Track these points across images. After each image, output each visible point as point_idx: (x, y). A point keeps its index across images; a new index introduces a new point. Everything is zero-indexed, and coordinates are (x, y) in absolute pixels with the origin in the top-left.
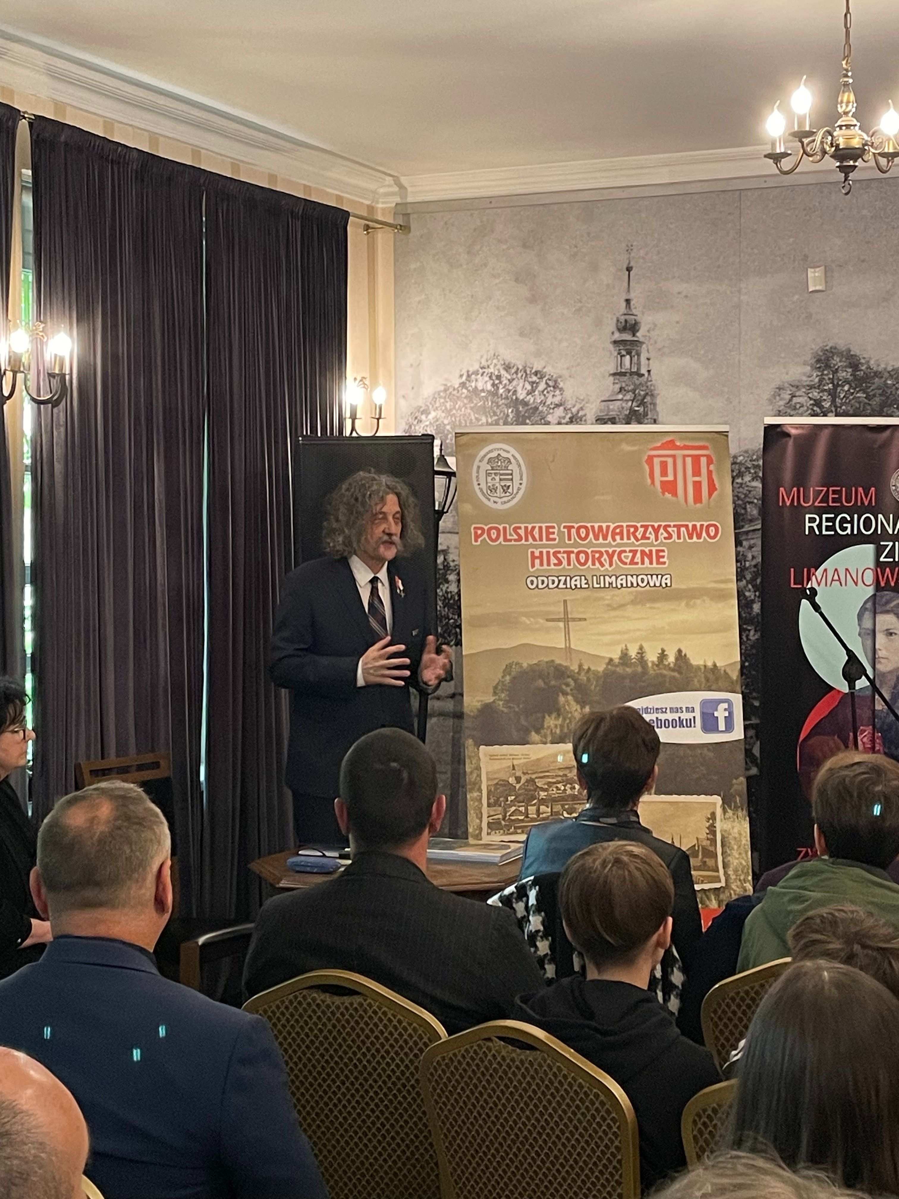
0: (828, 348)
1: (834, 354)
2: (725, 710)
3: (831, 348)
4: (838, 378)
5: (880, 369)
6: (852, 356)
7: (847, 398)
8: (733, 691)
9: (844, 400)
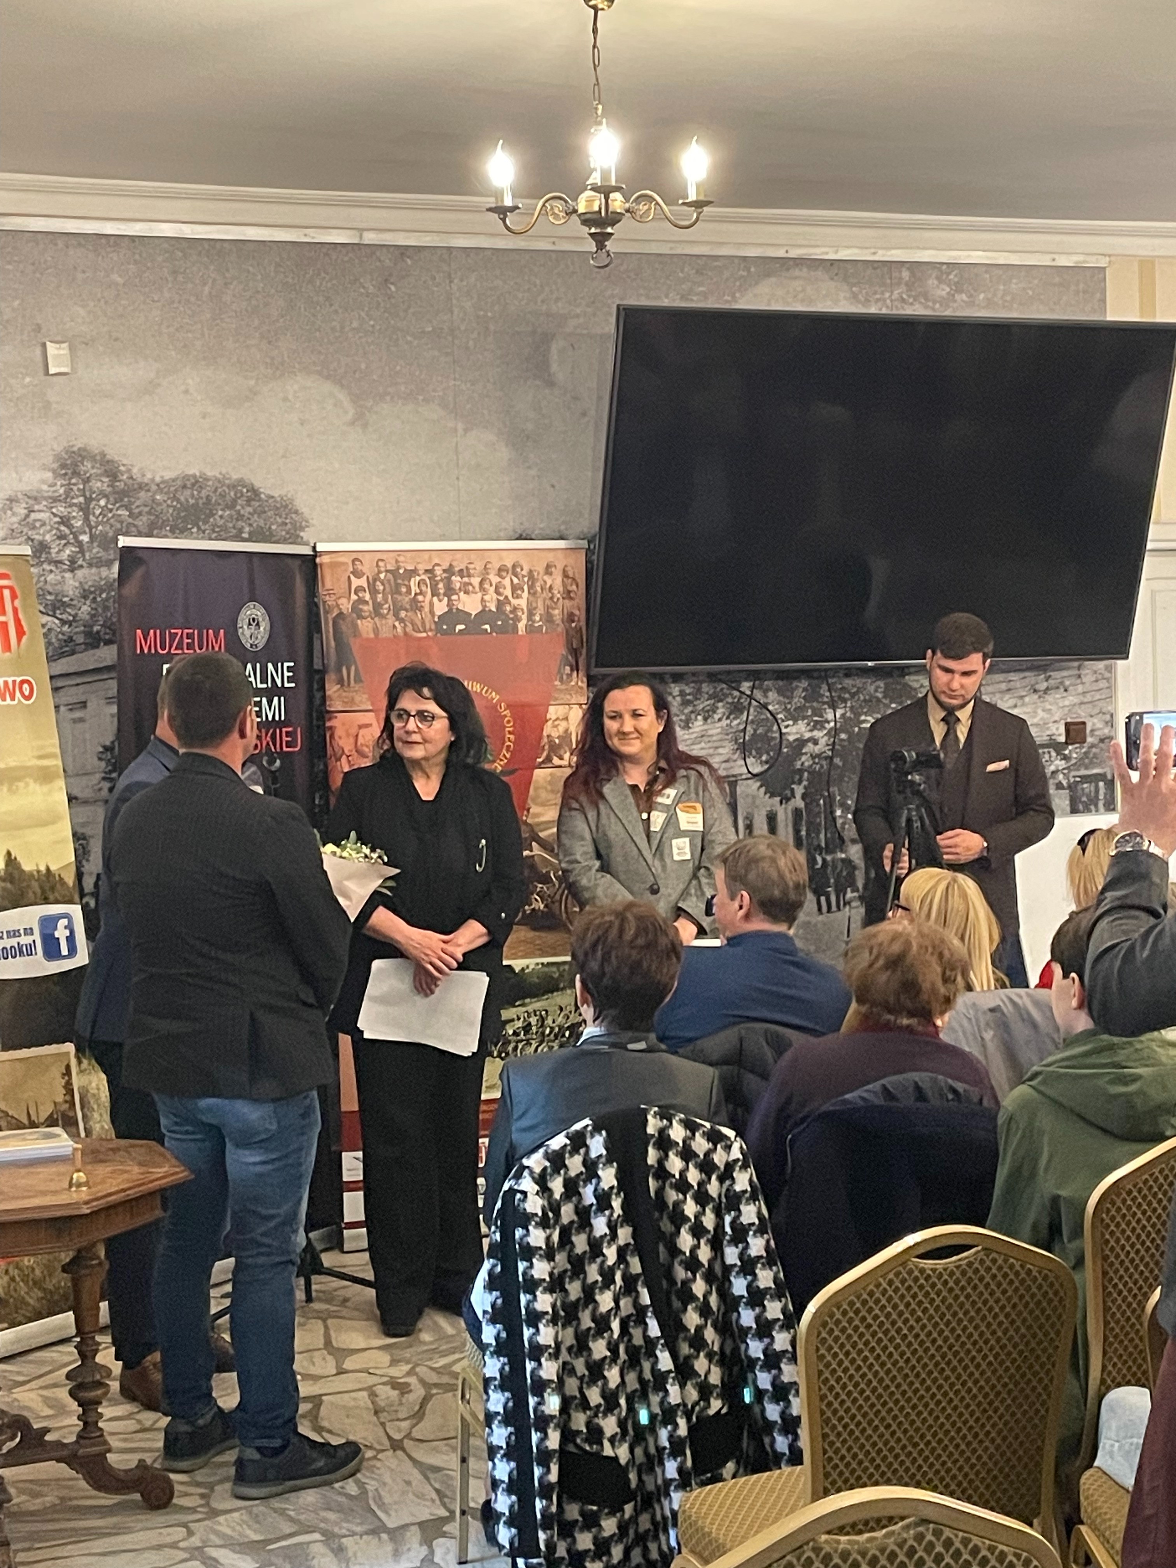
0: (75, 449)
1: (83, 458)
2: (66, 927)
3: (79, 449)
4: (91, 490)
5: (146, 481)
6: (108, 462)
7: (105, 516)
8: (71, 902)
9: (100, 518)
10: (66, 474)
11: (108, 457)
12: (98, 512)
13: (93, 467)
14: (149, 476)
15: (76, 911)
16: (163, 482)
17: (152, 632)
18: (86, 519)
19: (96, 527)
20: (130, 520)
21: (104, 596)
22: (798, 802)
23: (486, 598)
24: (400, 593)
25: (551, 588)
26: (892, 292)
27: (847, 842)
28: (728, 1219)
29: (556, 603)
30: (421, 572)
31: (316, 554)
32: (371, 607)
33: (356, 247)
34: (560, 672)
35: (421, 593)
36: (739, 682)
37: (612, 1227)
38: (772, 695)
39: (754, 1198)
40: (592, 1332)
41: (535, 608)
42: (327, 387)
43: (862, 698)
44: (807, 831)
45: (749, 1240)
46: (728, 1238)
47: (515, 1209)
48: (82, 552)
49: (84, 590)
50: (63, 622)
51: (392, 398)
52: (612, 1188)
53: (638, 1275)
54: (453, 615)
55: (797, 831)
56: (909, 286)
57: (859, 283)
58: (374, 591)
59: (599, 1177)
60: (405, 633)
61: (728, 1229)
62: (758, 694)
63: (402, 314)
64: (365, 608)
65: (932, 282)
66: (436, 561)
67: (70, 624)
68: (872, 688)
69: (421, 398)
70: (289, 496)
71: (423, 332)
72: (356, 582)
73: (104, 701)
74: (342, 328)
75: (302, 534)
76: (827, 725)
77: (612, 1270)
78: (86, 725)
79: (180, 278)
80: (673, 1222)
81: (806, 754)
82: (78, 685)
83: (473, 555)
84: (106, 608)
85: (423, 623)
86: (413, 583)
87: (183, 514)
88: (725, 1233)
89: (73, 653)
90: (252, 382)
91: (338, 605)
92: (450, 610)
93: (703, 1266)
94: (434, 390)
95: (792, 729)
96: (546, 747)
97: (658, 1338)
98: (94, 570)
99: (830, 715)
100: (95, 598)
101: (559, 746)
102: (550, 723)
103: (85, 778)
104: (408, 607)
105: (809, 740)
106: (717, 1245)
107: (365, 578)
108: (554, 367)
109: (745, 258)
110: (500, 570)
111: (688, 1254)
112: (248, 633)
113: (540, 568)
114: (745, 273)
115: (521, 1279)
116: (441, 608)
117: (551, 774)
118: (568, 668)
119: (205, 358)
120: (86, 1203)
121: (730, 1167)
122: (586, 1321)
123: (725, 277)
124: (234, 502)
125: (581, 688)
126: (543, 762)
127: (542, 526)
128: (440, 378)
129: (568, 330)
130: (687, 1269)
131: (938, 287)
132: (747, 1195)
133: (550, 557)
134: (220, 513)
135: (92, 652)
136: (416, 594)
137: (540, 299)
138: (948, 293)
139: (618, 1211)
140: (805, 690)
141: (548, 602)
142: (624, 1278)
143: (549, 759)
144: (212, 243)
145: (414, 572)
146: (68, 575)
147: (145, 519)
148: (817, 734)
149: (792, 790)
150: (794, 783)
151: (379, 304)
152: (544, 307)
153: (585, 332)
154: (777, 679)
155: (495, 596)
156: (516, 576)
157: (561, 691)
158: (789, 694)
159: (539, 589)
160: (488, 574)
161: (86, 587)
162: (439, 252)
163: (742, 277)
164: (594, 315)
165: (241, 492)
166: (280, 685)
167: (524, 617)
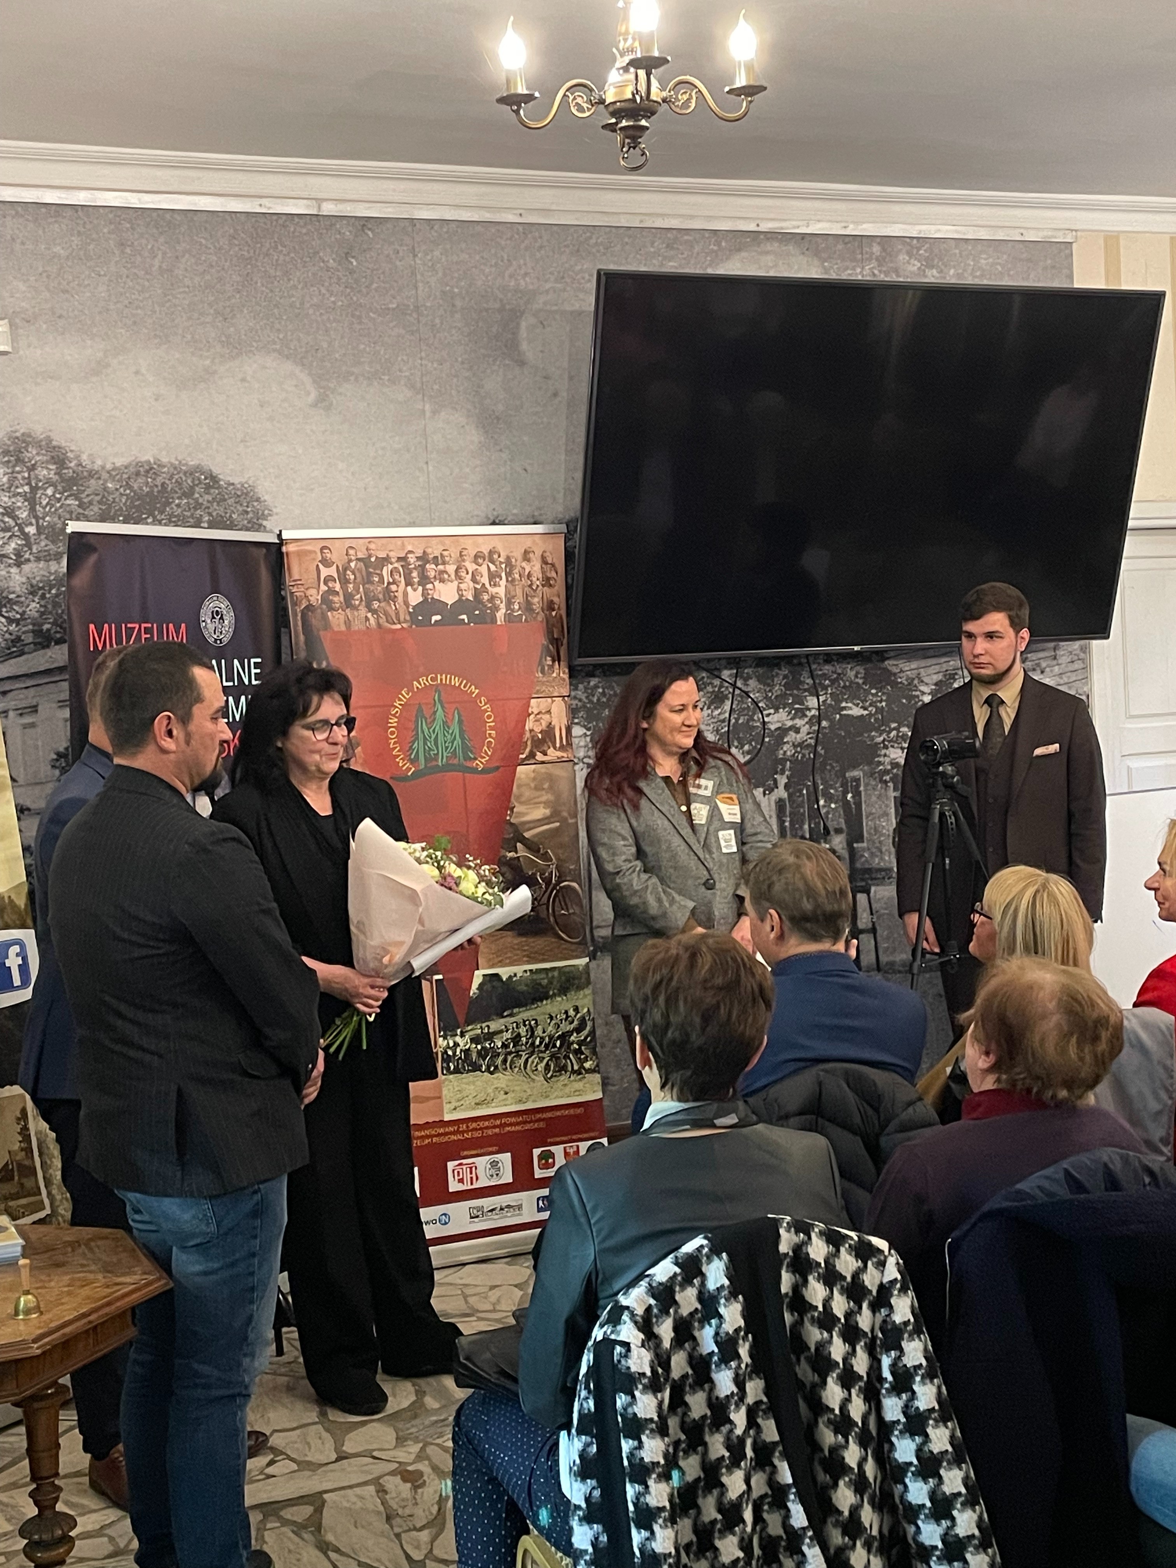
0: (18, 434)
1: (28, 443)
2: (17, 955)
3: (23, 434)
4: (36, 477)
5: (96, 468)
6: (54, 447)
7: (52, 506)
8: (23, 926)
9: (48, 509)
10: (9, 462)
11: (54, 443)
12: (44, 503)
13: (38, 454)
14: (99, 462)
15: (28, 936)
16: (113, 470)
17: (106, 626)
18: (32, 510)
19: (43, 518)
20: (81, 511)
21: (53, 591)
22: (781, 792)
23: (462, 586)
24: (372, 583)
25: (529, 575)
26: (863, 268)
27: (832, 833)
28: (886, 1361)
29: (535, 591)
30: (393, 560)
31: (282, 542)
32: (342, 599)
33: (314, 219)
34: (541, 664)
35: (394, 583)
36: (719, 670)
37: (740, 1382)
38: (753, 683)
39: (917, 1331)
40: (719, 1526)
41: (513, 597)
42: (289, 366)
43: (842, 684)
44: (791, 822)
45: (915, 1387)
46: (887, 1385)
47: (615, 1367)
48: (29, 545)
49: (32, 586)
50: (10, 621)
51: (356, 380)
52: (737, 1331)
53: (775, 1444)
54: (429, 605)
55: (781, 822)
56: (881, 261)
57: (830, 257)
58: (344, 582)
59: (720, 1317)
60: (379, 625)
61: (886, 1374)
62: (739, 684)
63: (364, 290)
64: (336, 599)
65: (903, 257)
66: (410, 548)
67: (18, 622)
68: (852, 674)
69: (386, 378)
70: (250, 482)
71: (388, 309)
72: (325, 572)
73: (55, 705)
74: (302, 303)
75: (265, 523)
76: (808, 713)
77: (742, 1441)
78: (39, 730)
79: (128, 250)
80: (814, 1370)
81: (787, 742)
82: (27, 688)
83: (447, 541)
84: (56, 605)
85: (397, 614)
86: (385, 572)
87: (137, 503)
88: (881, 1380)
89: (22, 653)
90: (208, 362)
91: (306, 597)
92: (425, 600)
93: (856, 1424)
94: (400, 371)
95: (776, 717)
96: (529, 743)
97: (804, 1529)
98: (42, 564)
99: (812, 702)
100: (44, 594)
101: (542, 742)
102: (532, 717)
103: (38, 788)
104: (381, 596)
105: (791, 728)
106: (872, 1396)
107: (335, 566)
108: (524, 346)
109: (715, 231)
110: (476, 557)
111: (837, 1412)
112: (211, 627)
113: (518, 554)
114: (715, 248)
115: (626, 1463)
116: (415, 597)
117: (534, 771)
118: (549, 661)
119: (156, 336)
120: (35, 1341)
121: (885, 1291)
122: (710, 1511)
123: (696, 251)
124: (192, 489)
125: (564, 680)
126: (525, 759)
127: (515, 511)
128: (405, 358)
129: (536, 306)
130: (836, 1432)
131: (908, 263)
132: (910, 1328)
133: (528, 543)
134: (177, 501)
135: (41, 652)
136: (389, 583)
137: (507, 274)
138: (919, 269)
139: (746, 1358)
140: (785, 677)
141: (527, 589)
142: (755, 1449)
143: (532, 755)
144: (160, 212)
145: (386, 560)
146: (14, 570)
147: (96, 509)
148: (799, 722)
149: (775, 781)
150: (776, 773)
151: (339, 279)
152: (512, 283)
153: (555, 308)
154: (757, 666)
155: (471, 584)
156: (493, 562)
157: (543, 683)
158: (769, 681)
159: (517, 576)
160: (464, 561)
161: (34, 582)
162: (402, 224)
163: (713, 251)
164: (564, 290)
165: (199, 479)
166: (247, 683)
167: (503, 606)
